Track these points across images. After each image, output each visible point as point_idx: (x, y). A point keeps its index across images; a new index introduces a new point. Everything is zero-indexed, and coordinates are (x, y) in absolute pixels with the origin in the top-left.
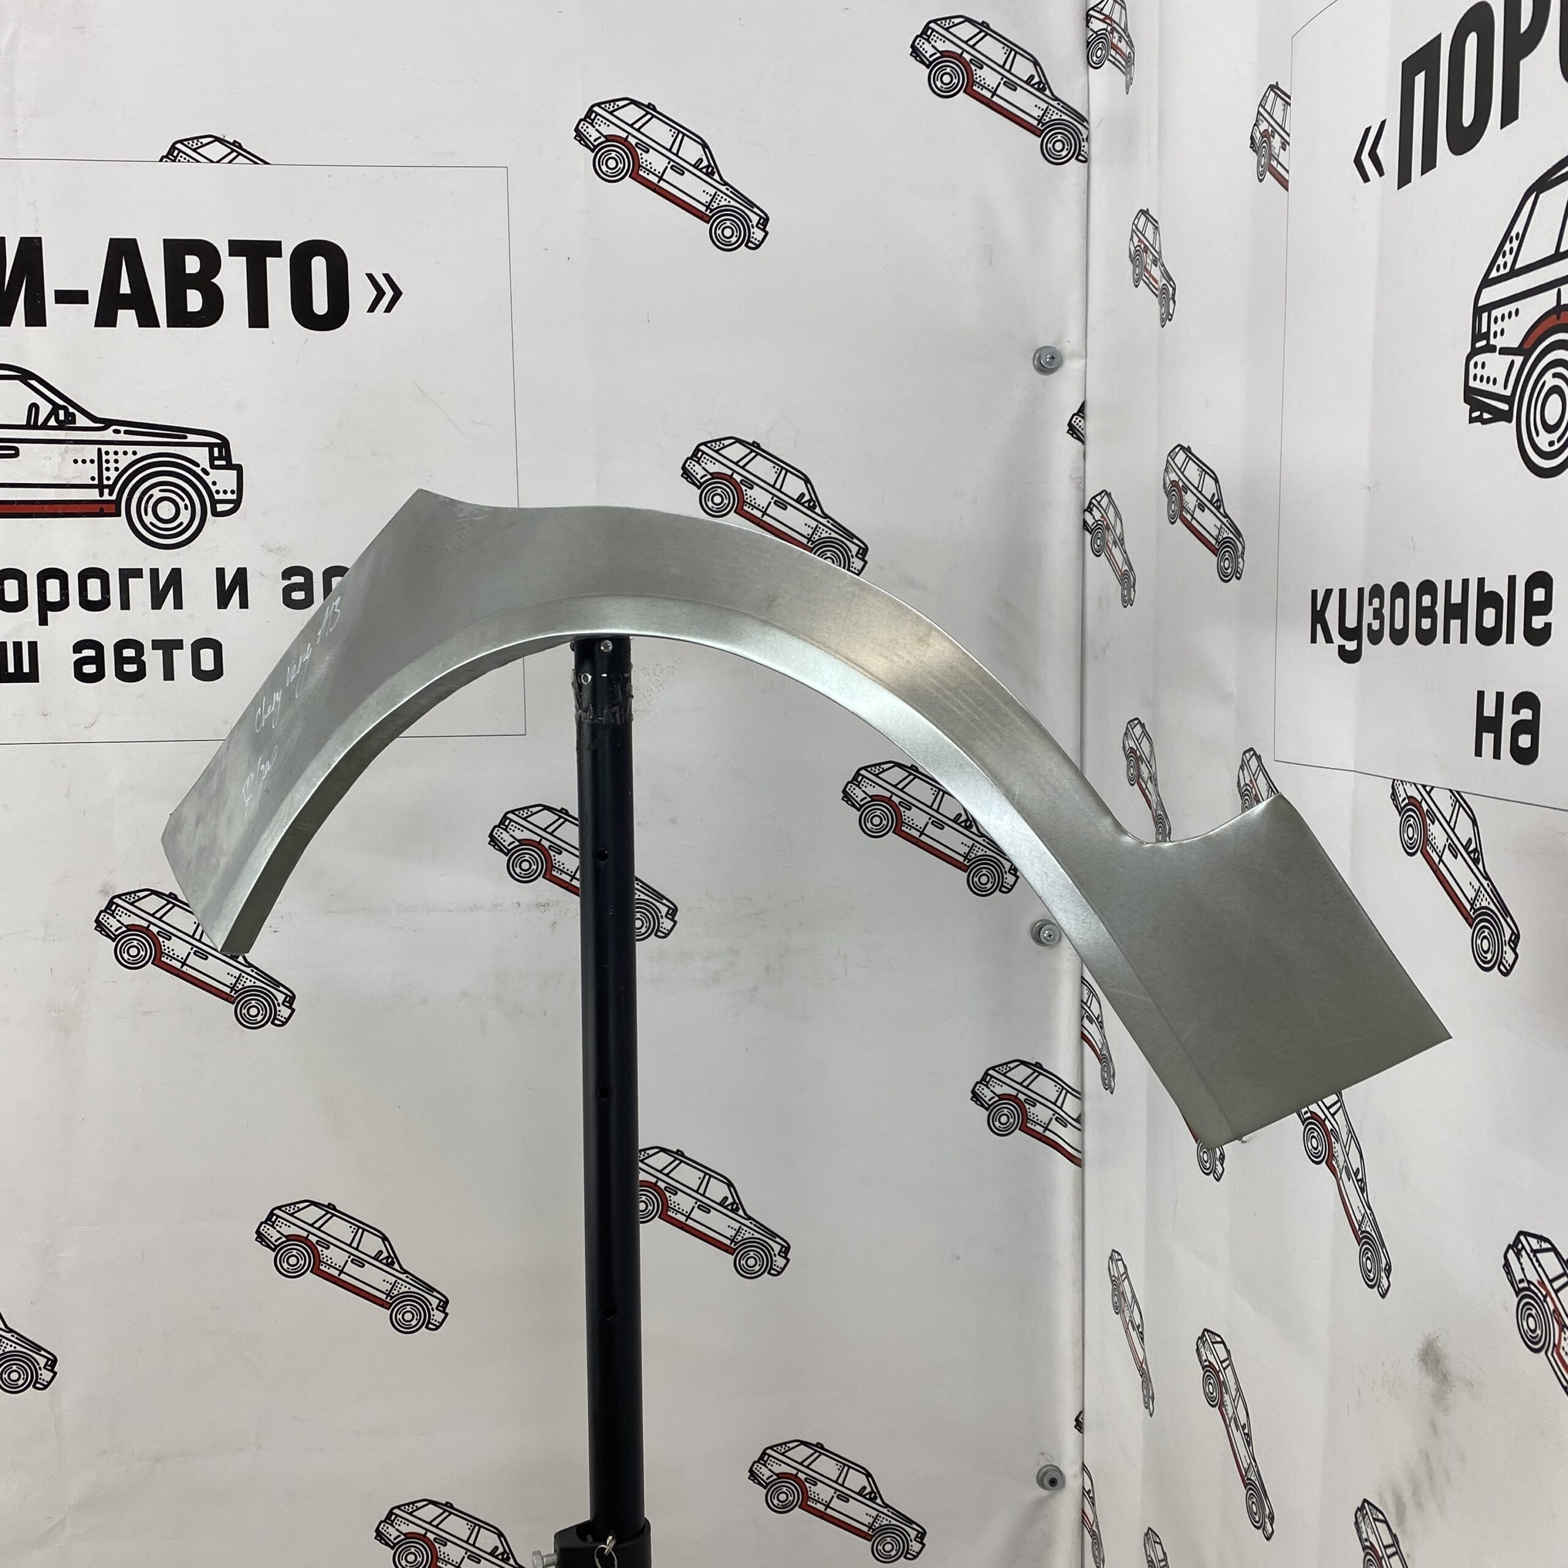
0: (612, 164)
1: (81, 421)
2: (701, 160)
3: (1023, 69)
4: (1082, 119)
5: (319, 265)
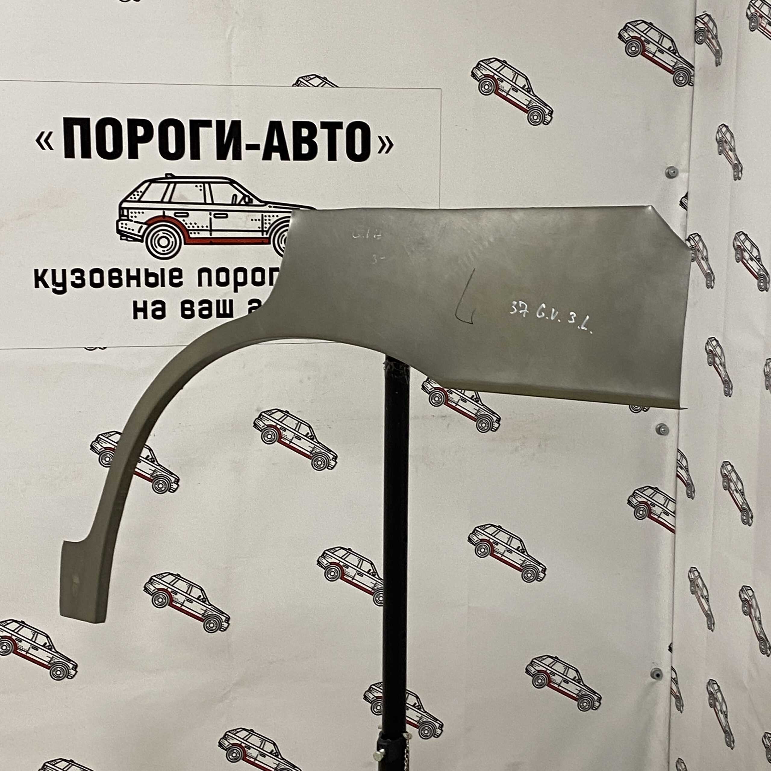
0: (487, 87)
1: (255, 202)
2: (525, 86)
3: (667, 44)
4: (692, 67)
5: (358, 132)
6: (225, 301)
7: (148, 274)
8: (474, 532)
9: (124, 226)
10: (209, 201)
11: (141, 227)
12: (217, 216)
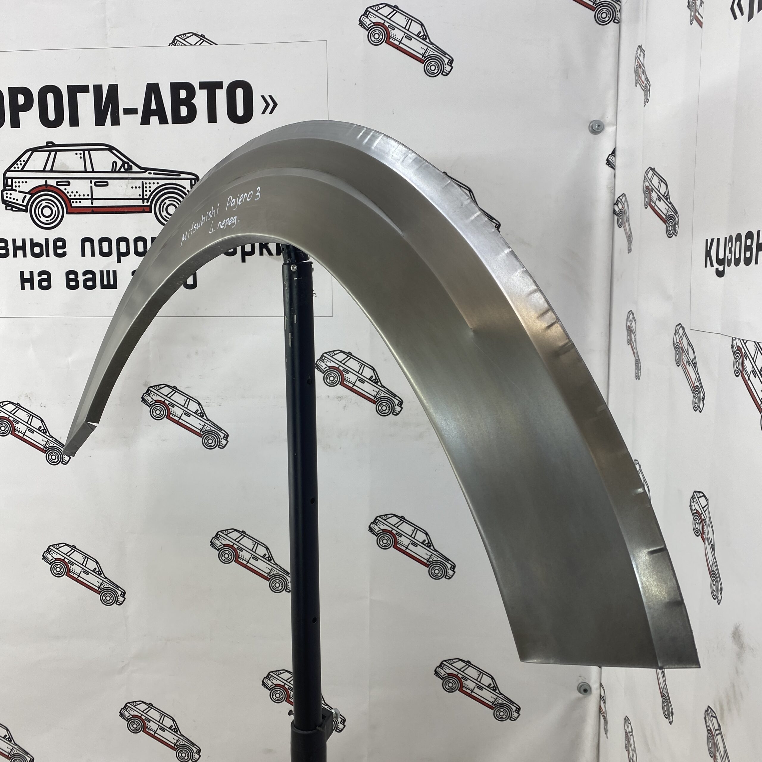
5: (240, 92)
6: (108, 272)
7: (33, 245)
8: (375, 521)
9: (9, 196)
10: (89, 169)
11: (25, 196)
12: (97, 184)
